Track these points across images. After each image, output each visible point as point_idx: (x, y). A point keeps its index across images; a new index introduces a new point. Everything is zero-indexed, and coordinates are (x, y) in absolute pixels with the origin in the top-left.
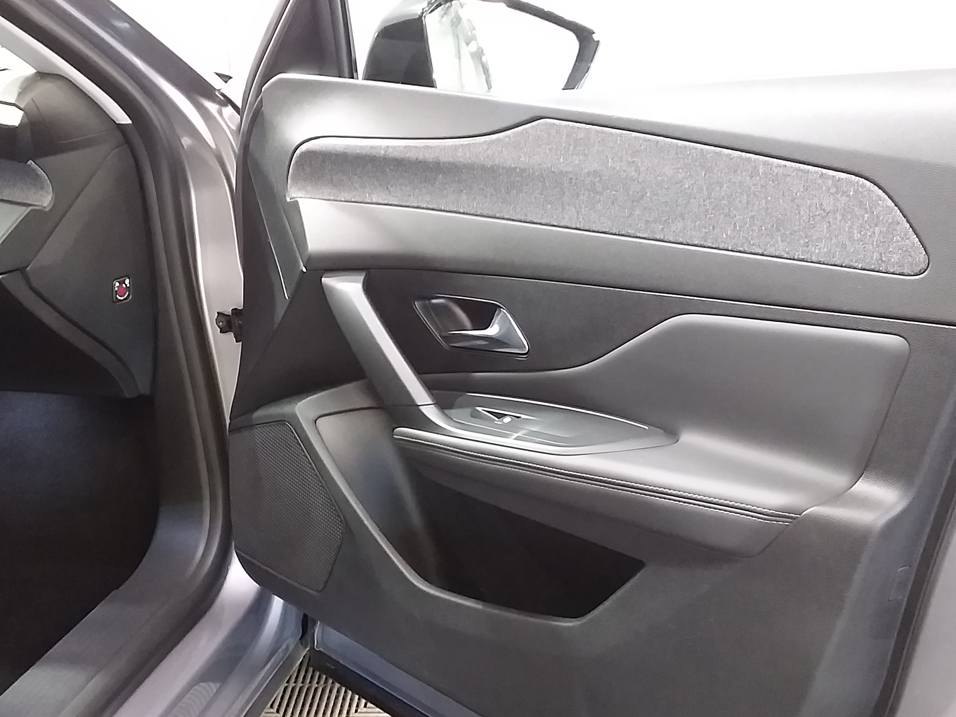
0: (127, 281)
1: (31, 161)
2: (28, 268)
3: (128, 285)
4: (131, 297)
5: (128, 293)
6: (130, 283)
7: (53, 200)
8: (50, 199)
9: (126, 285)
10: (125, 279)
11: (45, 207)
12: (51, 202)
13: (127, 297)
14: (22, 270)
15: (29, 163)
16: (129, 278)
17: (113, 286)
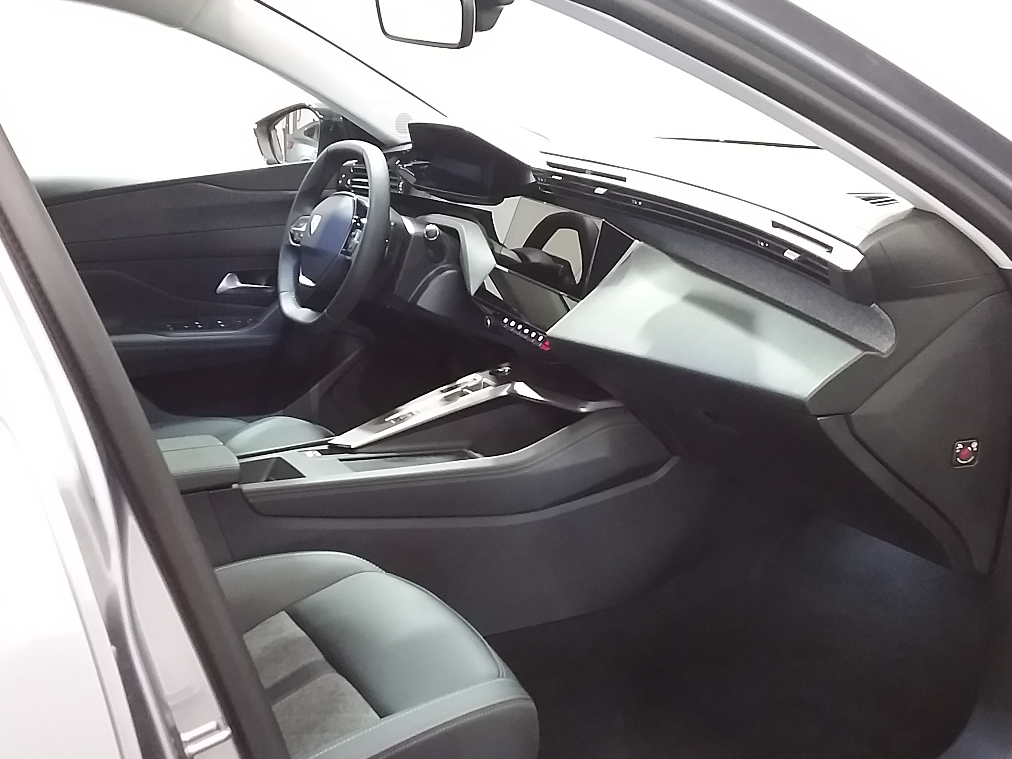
0: (974, 445)
1: (874, 305)
2: (853, 414)
3: (975, 449)
4: (976, 463)
5: (973, 458)
6: (977, 447)
7: (894, 347)
8: (891, 345)
9: (972, 448)
10: (972, 442)
11: (883, 354)
12: (891, 348)
13: (971, 461)
14: (846, 416)
15: (872, 306)
16: (978, 442)
17: (954, 447)
